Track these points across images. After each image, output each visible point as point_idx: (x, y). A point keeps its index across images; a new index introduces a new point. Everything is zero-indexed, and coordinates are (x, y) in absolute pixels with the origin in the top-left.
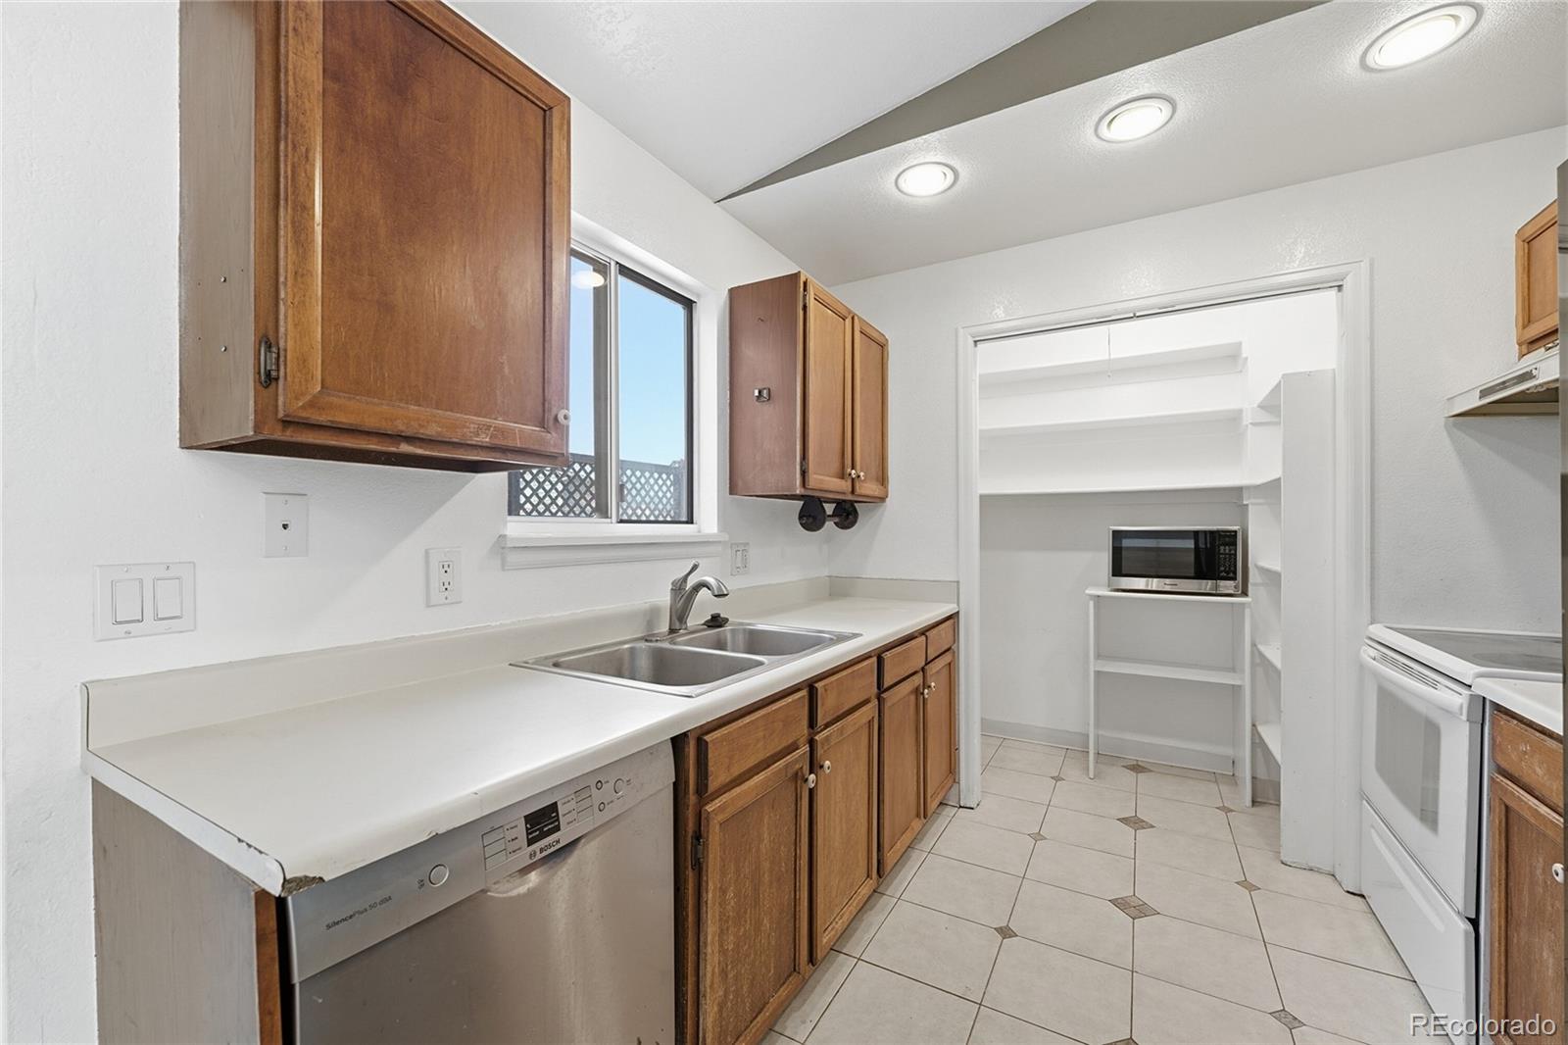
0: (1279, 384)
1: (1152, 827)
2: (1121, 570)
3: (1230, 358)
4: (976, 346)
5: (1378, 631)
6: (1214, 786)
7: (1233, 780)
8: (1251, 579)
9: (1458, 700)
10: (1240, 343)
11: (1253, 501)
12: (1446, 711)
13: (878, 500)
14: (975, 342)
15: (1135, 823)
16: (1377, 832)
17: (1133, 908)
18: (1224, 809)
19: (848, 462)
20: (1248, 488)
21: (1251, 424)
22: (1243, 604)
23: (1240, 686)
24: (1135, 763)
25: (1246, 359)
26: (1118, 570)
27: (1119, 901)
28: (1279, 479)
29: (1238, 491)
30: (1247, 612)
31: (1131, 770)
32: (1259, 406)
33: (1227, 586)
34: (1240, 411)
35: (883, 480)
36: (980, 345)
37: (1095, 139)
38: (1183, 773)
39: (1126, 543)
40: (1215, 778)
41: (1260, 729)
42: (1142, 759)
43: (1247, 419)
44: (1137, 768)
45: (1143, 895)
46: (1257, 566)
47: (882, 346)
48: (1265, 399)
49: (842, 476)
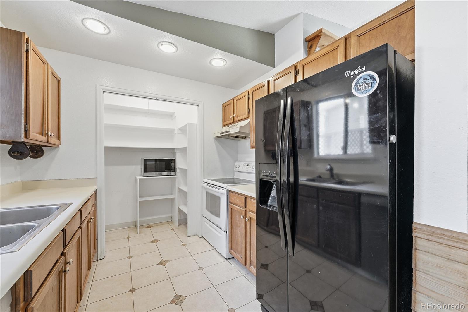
0: (187, 125)
1: (159, 240)
2: (147, 170)
3: (171, 116)
4: (103, 93)
5: (205, 180)
6: (169, 225)
7: (172, 222)
8: (177, 171)
9: (224, 191)
10: (174, 113)
11: (177, 152)
12: (222, 194)
13: (56, 146)
14: (104, 92)
15: (155, 241)
16: (206, 222)
17: (163, 263)
18: (173, 229)
19: (46, 128)
20: (177, 149)
21: (177, 133)
22: (176, 177)
23: (174, 198)
24: (148, 225)
25: (176, 117)
26: (146, 171)
27: (160, 263)
28: (187, 147)
29: (173, 149)
30: (177, 179)
31: (148, 228)
32: (179, 129)
33: (172, 173)
34: (174, 130)
35: (59, 138)
36: (105, 93)
37: (156, 47)
38: (160, 224)
39: (148, 163)
40: (168, 223)
41: (179, 207)
42: (150, 224)
43: (176, 132)
44: (149, 227)
45: (165, 258)
46: (178, 168)
47: (59, 81)
48: (181, 127)
49: (43, 134)
